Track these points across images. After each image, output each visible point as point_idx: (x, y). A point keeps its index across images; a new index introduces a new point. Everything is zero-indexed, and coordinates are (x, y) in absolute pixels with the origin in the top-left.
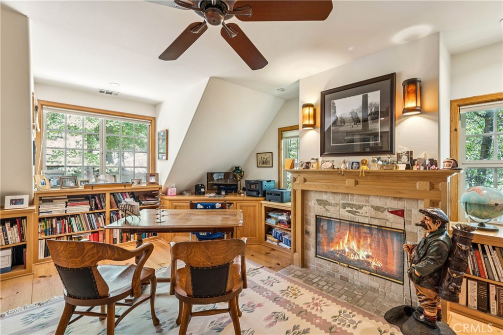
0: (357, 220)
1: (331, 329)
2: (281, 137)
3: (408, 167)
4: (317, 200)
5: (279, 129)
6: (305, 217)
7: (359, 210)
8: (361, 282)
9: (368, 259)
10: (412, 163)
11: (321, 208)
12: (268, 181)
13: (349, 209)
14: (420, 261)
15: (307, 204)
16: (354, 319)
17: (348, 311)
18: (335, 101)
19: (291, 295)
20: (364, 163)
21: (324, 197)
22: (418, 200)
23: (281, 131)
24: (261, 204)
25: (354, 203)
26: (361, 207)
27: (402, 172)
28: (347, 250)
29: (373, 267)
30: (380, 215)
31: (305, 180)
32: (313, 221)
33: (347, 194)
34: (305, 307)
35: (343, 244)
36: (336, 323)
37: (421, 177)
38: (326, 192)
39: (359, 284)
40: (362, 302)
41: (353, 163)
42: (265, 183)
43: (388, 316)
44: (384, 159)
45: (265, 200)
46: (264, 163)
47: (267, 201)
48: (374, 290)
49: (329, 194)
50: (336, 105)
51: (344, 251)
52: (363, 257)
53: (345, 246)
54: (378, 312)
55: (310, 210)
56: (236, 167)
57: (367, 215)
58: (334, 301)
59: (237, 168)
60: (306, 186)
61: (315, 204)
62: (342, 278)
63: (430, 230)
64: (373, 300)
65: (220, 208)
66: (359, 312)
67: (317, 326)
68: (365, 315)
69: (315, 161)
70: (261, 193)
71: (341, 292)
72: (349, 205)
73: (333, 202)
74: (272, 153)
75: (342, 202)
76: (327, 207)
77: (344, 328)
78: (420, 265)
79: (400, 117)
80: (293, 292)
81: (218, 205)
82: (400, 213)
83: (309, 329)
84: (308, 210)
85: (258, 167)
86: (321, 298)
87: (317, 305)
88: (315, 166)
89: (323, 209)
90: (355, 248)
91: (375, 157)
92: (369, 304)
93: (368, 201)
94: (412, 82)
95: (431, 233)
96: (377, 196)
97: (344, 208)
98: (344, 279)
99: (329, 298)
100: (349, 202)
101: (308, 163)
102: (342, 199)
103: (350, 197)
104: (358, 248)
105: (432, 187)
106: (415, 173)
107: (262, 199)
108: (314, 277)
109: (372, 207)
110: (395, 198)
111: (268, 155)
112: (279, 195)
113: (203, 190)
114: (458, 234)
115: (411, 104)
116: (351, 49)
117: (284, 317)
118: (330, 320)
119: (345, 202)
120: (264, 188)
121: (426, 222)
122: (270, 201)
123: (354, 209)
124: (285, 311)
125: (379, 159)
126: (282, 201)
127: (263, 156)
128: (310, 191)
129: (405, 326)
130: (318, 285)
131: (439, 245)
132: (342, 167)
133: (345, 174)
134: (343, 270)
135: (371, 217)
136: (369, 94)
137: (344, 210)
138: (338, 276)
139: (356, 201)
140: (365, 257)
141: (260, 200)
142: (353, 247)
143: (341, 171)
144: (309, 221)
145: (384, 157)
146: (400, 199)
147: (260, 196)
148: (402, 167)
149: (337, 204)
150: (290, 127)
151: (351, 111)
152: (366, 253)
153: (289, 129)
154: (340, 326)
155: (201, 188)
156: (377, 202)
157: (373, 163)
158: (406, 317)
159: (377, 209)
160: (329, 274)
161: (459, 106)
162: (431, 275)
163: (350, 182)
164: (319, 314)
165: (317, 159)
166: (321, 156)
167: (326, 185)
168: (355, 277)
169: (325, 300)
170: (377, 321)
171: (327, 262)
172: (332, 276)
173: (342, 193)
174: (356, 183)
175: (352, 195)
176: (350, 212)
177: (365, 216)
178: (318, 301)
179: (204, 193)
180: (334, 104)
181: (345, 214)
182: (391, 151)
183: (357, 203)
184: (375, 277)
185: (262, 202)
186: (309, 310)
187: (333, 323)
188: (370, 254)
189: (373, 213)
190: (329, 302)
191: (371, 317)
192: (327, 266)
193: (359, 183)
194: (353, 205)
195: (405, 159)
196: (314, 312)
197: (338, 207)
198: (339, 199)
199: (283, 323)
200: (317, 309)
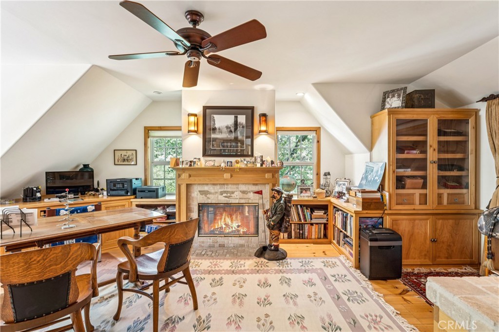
0: (230, 202)
1: (233, 272)
2: (147, 136)
3: (262, 165)
4: (200, 191)
5: (145, 128)
6: (188, 206)
7: (232, 195)
8: (234, 244)
9: (238, 229)
10: (263, 162)
11: (203, 197)
12: (137, 179)
13: (225, 195)
14: (273, 217)
15: (191, 195)
16: (241, 263)
17: (236, 261)
18: (215, 116)
19: (194, 266)
20: (237, 162)
21: (206, 188)
22: (265, 184)
23: (148, 130)
24: (132, 202)
25: (229, 190)
26: (233, 193)
27: (258, 168)
28: (224, 226)
29: (241, 233)
30: (245, 196)
31: (190, 176)
32: (195, 209)
33: (224, 184)
34: (210, 269)
35: (221, 223)
36: (234, 268)
37: (268, 170)
38: (207, 184)
39: (232, 245)
40: (239, 254)
41: (228, 162)
42: (134, 181)
43: (257, 255)
44: (247, 160)
45: (136, 198)
46: (124, 160)
47: (139, 198)
48: (242, 246)
49: (210, 186)
50: (215, 118)
51: (221, 228)
52: (235, 228)
53: (222, 223)
54: (250, 256)
55: (193, 201)
56: (84, 165)
57: (237, 197)
58: (224, 259)
59: (86, 166)
60: (191, 180)
61: (197, 195)
62: (220, 246)
63: (277, 199)
64: (244, 251)
65: (93, 211)
66: (241, 259)
67: (225, 274)
68: (245, 259)
69: (198, 160)
70: (130, 191)
71: (225, 253)
72: (225, 192)
73: (213, 191)
74: (136, 150)
75: (220, 190)
76: (208, 196)
77: (239, 269)
78: (273, 219)
79: (257, 135)
80: (195, 264)
81: (91, 208)
82: (260, 192)
83: (221, 278)
84: (191, 201)
85: (115, 164)
86: (215, 260)
87: (215, 265)
88: (199, 164)
89: (205, 198)
90: (230, 223)
91: (242, 159)
92: (243, 254)
93: (238, 188)
94: (264, 115)
95: (277, 201)
96: (244, 184)
97: (222, 194)
98: (222, 246)
99: (220, 259)
100: (225, 190)
101: (191, 162)
102: (220, 188)
103: (226, 186)
104: (232, 222)
105: (273, 176)
106: (265, 168)
107: (132, 197)
108: (200, 252)
109: (241, 191)
110: (254, 184)
111: (130, 153)
112: (154, 191)
113: (38, 195)
114: (287, 199)
115: (263, 128)
116: (232, 84)
117: (202, 279)
118: (229, 269)
119: (222, 190)
120: (134, 186)
121: (275, 195)
122: (142, 198)
123: (229, 195)
124: (199, 276)
125: (244, 160)
126: (157, 197)
127: (124, 153)
128: (193, 184)
129: (266, 256)
130: (207, 255)
131: (281, 206)
132: (223, 165)
133: (226, 170)
134: (221, 240)
135: (240, 198)
136: (239, 116)
137: (222, 196)
138: (217, 245)
139: (230, 188)
140: (236, 227)
141: (130, 199)
142: (228, 223)
143: (222, 168)
144: (192, 209)
145: (248, 159)
146: (256, 184)
147: (129, 194)
148: (259, 165)
149: (216, 193)
150: (159, 127)
151: (226, 125)
152: (237, 225)
153: (157, 129)
154: (237, 269)
155: (37, 192)
156: (243, 188)
157: (241, 163)
158: (264, 252)
159: (244, 192)
160: (210, 247)
161: (277, 131)
162: (278, 223)
163: (227, 176)
164: (221, 269)
165: (199, 159)
166: (203, 156)
167: (209, 179)
168: (230, 242)
169: (218, 261)
170: (252, 259)
171: (208, 238)
172: (212, 247)
173: (220, 184)
174: (231, 176)
175: (227, 184)
176: (226, 197)
177: (236, 198)
178: (215, 263)
179: (40, 199)
180: (214, 117)
181: (222, 199)
182: (252, 155)
183: (231, 190)
184: (242, 238)
185: (132, 200)
186: (213, 269)
187: (232, 269)
188: (240, 224)
189: (241, 195)
190: (222, 261)
191: (248, 259)
192: (209, 240)
193: (233, 176)
194: (228, 192)
195: (259, 160)
196: (217, 269)
197: (217, 194)
198: (218, 189)
199: (203, 282)
200: (218, 267)
